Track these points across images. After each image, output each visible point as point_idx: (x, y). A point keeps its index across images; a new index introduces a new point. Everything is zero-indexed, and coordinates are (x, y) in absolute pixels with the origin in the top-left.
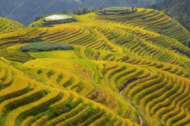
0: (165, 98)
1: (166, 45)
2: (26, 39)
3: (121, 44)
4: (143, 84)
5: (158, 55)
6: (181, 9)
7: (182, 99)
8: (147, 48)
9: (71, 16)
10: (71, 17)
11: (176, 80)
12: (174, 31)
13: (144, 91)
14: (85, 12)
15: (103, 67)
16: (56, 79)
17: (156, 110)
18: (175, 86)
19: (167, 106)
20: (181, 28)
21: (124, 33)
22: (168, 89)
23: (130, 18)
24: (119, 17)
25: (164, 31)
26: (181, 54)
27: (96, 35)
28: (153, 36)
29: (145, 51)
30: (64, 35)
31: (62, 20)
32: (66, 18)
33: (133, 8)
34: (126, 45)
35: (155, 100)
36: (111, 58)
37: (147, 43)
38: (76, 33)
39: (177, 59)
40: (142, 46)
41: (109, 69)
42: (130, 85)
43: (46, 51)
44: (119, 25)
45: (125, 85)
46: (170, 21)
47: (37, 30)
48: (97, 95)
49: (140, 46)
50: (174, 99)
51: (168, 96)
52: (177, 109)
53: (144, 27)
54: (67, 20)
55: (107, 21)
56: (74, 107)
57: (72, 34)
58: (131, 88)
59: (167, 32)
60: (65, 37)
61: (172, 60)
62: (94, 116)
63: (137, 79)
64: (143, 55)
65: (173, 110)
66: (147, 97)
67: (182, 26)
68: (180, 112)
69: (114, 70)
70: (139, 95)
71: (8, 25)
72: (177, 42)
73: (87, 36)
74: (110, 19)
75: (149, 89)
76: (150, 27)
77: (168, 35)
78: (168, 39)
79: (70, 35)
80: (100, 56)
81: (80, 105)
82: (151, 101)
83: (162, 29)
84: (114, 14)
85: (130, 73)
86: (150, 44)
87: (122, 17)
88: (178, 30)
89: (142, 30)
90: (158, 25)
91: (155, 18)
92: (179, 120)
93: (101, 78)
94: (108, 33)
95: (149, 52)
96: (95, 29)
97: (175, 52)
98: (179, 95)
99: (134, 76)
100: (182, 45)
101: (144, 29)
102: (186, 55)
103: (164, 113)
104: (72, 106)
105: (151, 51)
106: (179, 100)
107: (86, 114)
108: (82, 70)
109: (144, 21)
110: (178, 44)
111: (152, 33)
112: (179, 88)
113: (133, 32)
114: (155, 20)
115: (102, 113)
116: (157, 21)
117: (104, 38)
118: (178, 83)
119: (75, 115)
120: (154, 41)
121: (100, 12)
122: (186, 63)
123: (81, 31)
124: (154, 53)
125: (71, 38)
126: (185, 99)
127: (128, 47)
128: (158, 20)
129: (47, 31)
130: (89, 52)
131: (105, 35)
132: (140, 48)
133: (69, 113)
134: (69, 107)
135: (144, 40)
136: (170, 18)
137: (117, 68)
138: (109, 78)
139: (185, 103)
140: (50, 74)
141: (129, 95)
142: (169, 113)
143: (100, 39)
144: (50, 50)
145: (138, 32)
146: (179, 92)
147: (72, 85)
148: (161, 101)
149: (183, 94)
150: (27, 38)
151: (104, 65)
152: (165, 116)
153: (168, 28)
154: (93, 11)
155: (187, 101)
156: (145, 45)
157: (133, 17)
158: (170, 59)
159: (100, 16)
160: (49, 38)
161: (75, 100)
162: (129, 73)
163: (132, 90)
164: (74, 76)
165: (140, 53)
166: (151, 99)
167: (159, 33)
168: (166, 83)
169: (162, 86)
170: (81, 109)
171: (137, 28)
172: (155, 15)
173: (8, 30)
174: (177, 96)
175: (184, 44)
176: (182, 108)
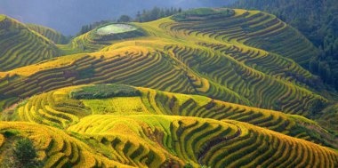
1: (276, 70)
2: (73, 71)
3: (209, 72)
4: (229, 146)
5: (262, 87)
8: (246, 76)
9: (134, 26)
10: (134, 29)
11: (273, 139)
12: (291, 46)
15: (178, 125)
16: (122, 148)
18: (271, 148)
20: (302, 40)
21: (213, 54)
22: (260, 153)
23: (224, 26)
25: (276, 45)
26: (298, 82)
27: (171, 61)
28: (257, 55)
29: (243, 81)
32: (127, 30)
33: (228, 11)
34: (216, 74)
37: (248, 68)
38: (142, 60)
40: (240, 73)
41: (187, 128)
42: (212, 148)
43: (104, 98)
45: (206, 149)
46: (286, 29)
47: (88, 56)
49: (236, 74)
53: (245, 40)
54: (129, 33)
55: (188, 31)
57: (137, 61)
58: (214, 152)
59: (280, 46)
60: (127, 66)
61: (284, 93)
63: (222, 140)
64: (240, 88)
66: (233, 163)
67: (303, 37)
69: (193, 128)
71: (44, 43)
72: (294, 64)
73: (158, 64)
74: (194, 28)
75: (236, 153)
76: (255, 39)
77: (282, 52)
78: (279, 60)
83: (273, 42)
84: (200, 20)
85: (212, 133)
86: (252, 70)
88: (298, 44)
89: (242, 46)
90: (266, 37)
91: (262, 25)
94: (189, 56)
95: (250, 83)
96: (171, 51)
97: (290, 80)
99: (217, 136)
100: (301, 68)
101: (245, 43)
102: (307, 84)
105: (253, 81)
108: (152, 133)
109: (245, 30)
110: (294, 68)
111: (257, 50)
113: (228, 50)
116: (264, 30)
117: (183, 65)
118: (275, 144)
120: (258, 64)
121: (178, 16)
124: (257, 84)
127: (219, 77)
128: (267, 29)
129: (102, 57)
131: (185, 58)
132: (237, 77)
135: (242, 62)
136: (286, 25)
137: (197, 127)
138: (186, 140)
140: (115, 142)
143: (178, 68)
145: (236, 49)
151: (180, 123)
153: (281, 40)
154: (167, 15)
156: (244, 72)
157: (229, 25)
158: (281, 91)
159: (177, 24)
160: (104, 69)
163: (215, 156)
165: (236, 84)
168: (259, 145)
169: (254, 149)
172: (262, 20)
174: (272, 161)
175: (306, 66)
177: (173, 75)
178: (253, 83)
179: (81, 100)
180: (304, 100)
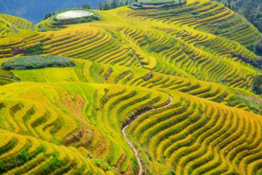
0: (187, 135)
1: (223, 51)
2: (21, 48)
3: (158, 52)
4: (158, 115)
5: (208, 65)
7: (211, 134)
8: (194, 56)
9: (93, 12)
10: (92, 14)
11: (206, 108)
12: (237, 31)
13: (158, 125)
14: (114, 6)
15: (103, 93)
16: (23, 115)
17: (171, 152)
18: (203, 117)
19: (188, 145)
20: (248, 26)
21: (162, 36)
22: (193, 121)
23: (176, 13)
24: (160, 12)
25: (224, 30)
26: (243, 63)
27: (120, 40)
28: (206, 38)
29: (190, 60)
30: (75, 42)
31: (79, 18)
32: (85, 15)
34: (165, 53)
35: (172, 137)
36: (128, 76)
37: (195, 49)
38: (92, 38)
39: (236, 70)
40: (188, 53)
41: (113, 96)
42: (139, 117)
43: (36, 68)
44: (160, 23)
45: (132, 118)
46: (233, 16)
47: (37, 35)
48: (81, 136)
49: (184, 54)
50: (199, 134)
51: (191, 132)
52: (201, 150)
53: (195, 26)
54: (86, 18)
55: (144, 18)
56: (30, 159)
57: (86, 40)
58: (141, 121)
59: (227, 31)
60: (76, 44)
61: (229, 72)
62: (59, 170)
63: (151, 109)
64: (187, 67)
65: (196, 150)
66: (162, 133)
67: (249, 23)
68: (205, 152)
69: (119, 96)
70: (151, 131)
71: (4, 26)
72: (239, 46)
73: (107, 42)
74: (149, 16)
75: (165, 122)
76: (204, 25)
77: (229, 36)
78: (226, 42)
79: (83, 41)
80: (112, 74)
81: (40, 156)
82: (167, 138)
83: (221, 28)
84: (154, 8)
85: (141, 101)
86: (200, 51)
87: (165, 11)
88: (244, 29)
89: (192, 31)
90: (214, 23)
91: (211, 13)
92: (204, 164)
93: (97, 109)
94: (139, 37)
95: (197, 62)
96: (122, 32)
97: (236, 61)
98: (208, 129)
99: (146, 104)
100: (246, 50)
101: (195, 28)
102: (251, 64)
103: (183, 155)
104: (27, 157)
105: (200, 60)
106: (207, 136)
107: (45, 168)
108: (70, 99)
109: (195, 17)
110: (240, 50)
111: (205, 34)
112: (208, 119)
113: (178, 33)
115: (72, 166)
116: (213, 17)
117: (133, 44)
118: (208, 112)
119: (30, 169)
120: (206, 46)
121: (135, 5)
122: (248, 76)
123: (99, 36)
124: (204, 63)
125: (85, 45)
126: (215, 134)
127: (167, 56)
128: (216, 16)
129: (52, 36)
130: (96, 68)
131: (136, 39)
132: (184, 57)
133: (22, 167)
134: (22, 159)
135: (192, 45)
136: (232, 12)
137: (124, 95)
138: (111, 108)
139: (215, 141)
140: (16, 108)
141: (135, 132)
142: (190, 155)
143: (125, 46)
144: (42, 67)
145: (186, 33)
146: (208, 124)
147: (47, 123)
148: (181, 138)
149: (213, 128)
150: (22, 46)
151: (106, 90)
152: (183, 159)
153: (229, 26)
154: (126, 4)
155: (218, 137)
156: (191, 52)
157: (181, 12)
158: (226, 70)
159: (134, 11)
160: (53, 46)
161: (32, 149)
162: (139, 100)
163: (142, 125)
165: (184, 63)
166: (167, 136)
167: (216, 34)
168: (191, 114)
169: (185, 117)
170: (40, 161)
171: (185, 27)
172: (211, 8)
173: (4, 34)
174: (205, 131)
175: (250, 48)
176: (210, 148)
177: (122, 53)
178: (200, 62)
179: (11, 71)
180: (248, 78)
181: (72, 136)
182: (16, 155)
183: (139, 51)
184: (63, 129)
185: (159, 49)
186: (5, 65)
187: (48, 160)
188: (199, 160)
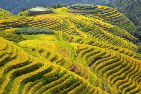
0: (121, 73)
1: (118, 34)
2: (17, 24)
3: (86, 32)
4: (106, 62)
5: (112, 41)
6: (128, 7)
7: (133, 74)
8: (104, 35)
9: (50, 9)
11: (129, 60)
12: (124, 24)
13: (106, 67)
14: (59, 7)
15: (77, 48)
16: (45, 55)
17: (115, 82)
18: (129, 65)
19: (122, 79)
20: (129, 22)
21: (88, 24)
22: (124, 66)
23: (93, 13)
24: (84, 11)
25: (117, 23)
26: (128, 41)
27: (68, 24)
28: (109, 26)
29: (103, 37)
30: (45, 23)
31: (43, 12)
32: (46, 10)
33: (95, 6)
34: (90, 33)
35: (114, 74)
36: (81, 41)
37: (105, 32)
38: (54, 22)
39: (126, 44)
40: (101, 34)
41: (82, 50)
42: (96, 62)
43: (34, 34)
44: (84, 17)
45: (93, 62)
46: (121, 16)
47: (25, 18)
48: (75, 69)
49: (99, 34)
50: (127, 74)
51: (123, 72)
52: (130, 81)
53: (102, 20)
55: (75, 14)
56: (61, 77)
57: (51, 22)
58: (97, 64)
59: (119, 24)
61: (122, 45)
62: (75, 84)
63: (102, 58)
64: (101, 41)
65: (127, 82)
66: (108, 72)
67: (129, 21)
68: (132, 83)
70: (103, 70)
71: (3, 13)
72: (126, 32)
73: (62, 24)
74: (78, 13)
75: (110, 66)
76: (106, 20)
77: (120, 26)
78: (119, 29)
79: (49, 23)
80: (73, 40)
81: (65, 75)
82: (111, 74)
83: (115, 22)
84: (81, 9)
85: (96, 54)
86: (107, 33)
87: (86, 11)
88: (127, 23)
89: (100, 22)
90: (112, 19)
91: (110, 13)
92: (132, 89)
93: (76, 56)
94: (77, 23)
95: (106, 39)
96: (68, 20)
97: (125, 39)
98: (132, 71)
99: (99, 56)
100: (130, 34)
101: (102, 21)
102: (133, 42)
103: (121, 84)
104: (60, 76)
105: (107, 38)
106: (131, 75)
107: (69, 82)
108: (62, 50)
109: (102, 15)
110: (127, 34)
111: (108, 25)
112: (131, 66)
113: (95, 23)
114: (110, 15)
115: (81, 82)
117: (74, 26)
118: (131, 62)
119: (62, 82)
120: (109, 31)
121: (70, 7)
122: (132, 48)
123: (57, 21)
124: (109, 39)
125: (50, 25)
126: (135, 74)
127: (91, 34)
128: (113, 15)
129: (33, 19)
130: (65, 36)
131: (75, 24)
132: (100, 35)
133: (58, 81)
134: (57, 76)
135: (102, 29)
136: (121, 14)
137: (87, 50)
138: (82, 56)
139: (136, 77)
140: (41, 51)
141: (95, 70)
142: (124, 84)
143: (71, 27)
144: (37, 34)
145: (98, 23)
146: (131, 69)
147: (57, 60)
148: (119, 75)
149: (134, 71)
152: (121, 86)
153: (120, 21)
154: (65, 6)
155: (137, 76)
156: (103, 33)
157: (95, 12)
158: (121, 44)
159: (70, 10)
160: (34, 25)
161: (61, 72)
162: (96, 53)
163: (98, 66)
164: (58, 54)
165: (99, 39)
166: (111, 73)
167: (113, 25)
168: (122, 62)
169: (119, 64)
170: (66, 78)
171: (97, 20)
172: (110, 11)
173: (3, 17)
174: (130, 72)
176: (133, 81)
177: (69, 31)
178: (107, 39)
179: (21, 35)
180: (132, 49)
181: (71, 68)
182: (54, 74)
183: (78, 30)
184: (65, 64)
185: (87, 30)
186: (17, 32)
187: (69, 78)
188: (129, 87)
